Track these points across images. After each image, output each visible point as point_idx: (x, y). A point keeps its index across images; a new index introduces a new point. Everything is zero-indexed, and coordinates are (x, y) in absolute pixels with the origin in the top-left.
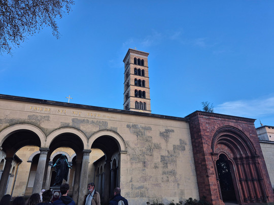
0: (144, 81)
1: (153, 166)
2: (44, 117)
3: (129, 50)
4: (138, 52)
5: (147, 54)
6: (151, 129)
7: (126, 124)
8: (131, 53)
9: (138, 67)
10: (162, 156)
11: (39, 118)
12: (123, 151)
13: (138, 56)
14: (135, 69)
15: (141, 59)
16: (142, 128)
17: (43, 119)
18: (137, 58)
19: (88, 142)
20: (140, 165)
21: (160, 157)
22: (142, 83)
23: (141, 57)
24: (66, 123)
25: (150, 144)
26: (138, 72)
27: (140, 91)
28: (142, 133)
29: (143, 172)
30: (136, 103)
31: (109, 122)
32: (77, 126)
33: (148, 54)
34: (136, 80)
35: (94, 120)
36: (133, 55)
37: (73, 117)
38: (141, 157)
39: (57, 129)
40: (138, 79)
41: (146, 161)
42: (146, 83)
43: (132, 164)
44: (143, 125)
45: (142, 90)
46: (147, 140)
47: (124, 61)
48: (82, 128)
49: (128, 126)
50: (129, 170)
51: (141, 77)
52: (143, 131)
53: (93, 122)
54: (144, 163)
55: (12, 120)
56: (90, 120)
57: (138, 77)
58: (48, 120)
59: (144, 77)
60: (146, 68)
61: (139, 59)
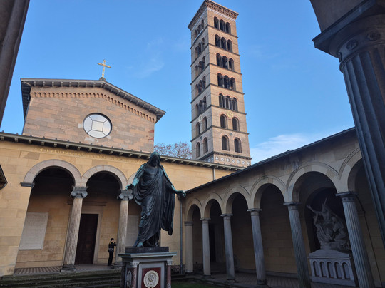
0: (231, 61)
4: (219, 8)
5: (234, 15)
8: (208, 8)
9: (222, 34)
13: (221, 16)
14: (217, 37)
15: (226, 22)
18: (220, 19)
23: (227, 19)
26: (221, 43)
27: (226, 76)
30: (220, 97)
33: (237, 15)
34: (218, 55)
36: (212, 13)
40: (222, 55)
42: (235, 64)
45: (230, 76)
47: (190, 26)
51: (227, 53)
57: (223, 53)
59: (232, 52)
60: (235, 38)
61: (222, 21)
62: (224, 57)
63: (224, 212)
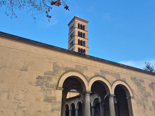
0: (84, 42)
1: (149, 109)
2: (84, 67)
3: (75, 17)
4: (80, 20)
5: (87, 22)
6: (144, 82)
7: (130, 76)
8: (76, 20)
9: (81, 31)
10: (152, 101)
11: (82, 68)
12: (132, 97)
14: (79, 32)
16: (139, 80)
17: (84, 69)
18: (80, 24)
19: (112, 89)
20: (142, 107)
21: (152, 102)
22: (83, 43)
23: (83, 24)
24: (97, 73)
25: (145, 92)
26: (80, 35)
27: (82, 49)
28: (139, 84)
29: (145, 113)
31: (120, 74)
32: (103, 76)
33: (88, 22)
34: (79, 40)
35: (112, 72)
36: (77, 22)
37: (100, 69)
38: (142, 102)
39: (93, 77)
40: (80, 40)
41: (145, 104)
42: (86, 43)
43: (138, 106)
44: (139, 78)
45: (83, 49)
46: (143, 89)
48: (106, 78)
49: (131, 78)
50: (137, 111)
51: (83, 39)
52: (140, 82)
53: (112, 74)
54: (144, 106)
55: (66, 68)
56: (110, 72)
57: (81, 39)
58: (87, 70)
59: (85, 38)
60: (86, 32)
61: (81, 25)
62: (81, 40)
63: (76, 107)
